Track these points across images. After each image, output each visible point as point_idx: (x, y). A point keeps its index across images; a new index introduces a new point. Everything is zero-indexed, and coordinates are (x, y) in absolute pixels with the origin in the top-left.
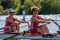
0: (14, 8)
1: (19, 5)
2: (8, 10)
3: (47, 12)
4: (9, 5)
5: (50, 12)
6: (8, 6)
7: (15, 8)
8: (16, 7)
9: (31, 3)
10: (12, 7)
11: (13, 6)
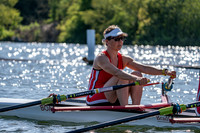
0: (57, 18)
1: (74, 10)
2: (37, 24)
3: (165, 38)
4: (41, 9)
5: (175, 38)
6: (39, 12)
7: (60, 20)
8: (65, 15)
9: (115, 6)
10: (50, 15)
11: (54, 12)
